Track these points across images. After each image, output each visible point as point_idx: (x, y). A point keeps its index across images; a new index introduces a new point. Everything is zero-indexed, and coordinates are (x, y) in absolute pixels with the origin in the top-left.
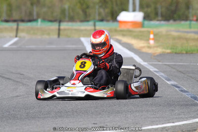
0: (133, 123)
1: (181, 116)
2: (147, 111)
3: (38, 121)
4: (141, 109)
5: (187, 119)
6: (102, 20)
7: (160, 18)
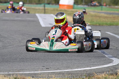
0: (66, 67)
1: (95, 63)
2: (75, 59)
3: (10, 64)
4: (71, 58)
5: (98, 65)
6: (49, 4)
7: (84, 3)
